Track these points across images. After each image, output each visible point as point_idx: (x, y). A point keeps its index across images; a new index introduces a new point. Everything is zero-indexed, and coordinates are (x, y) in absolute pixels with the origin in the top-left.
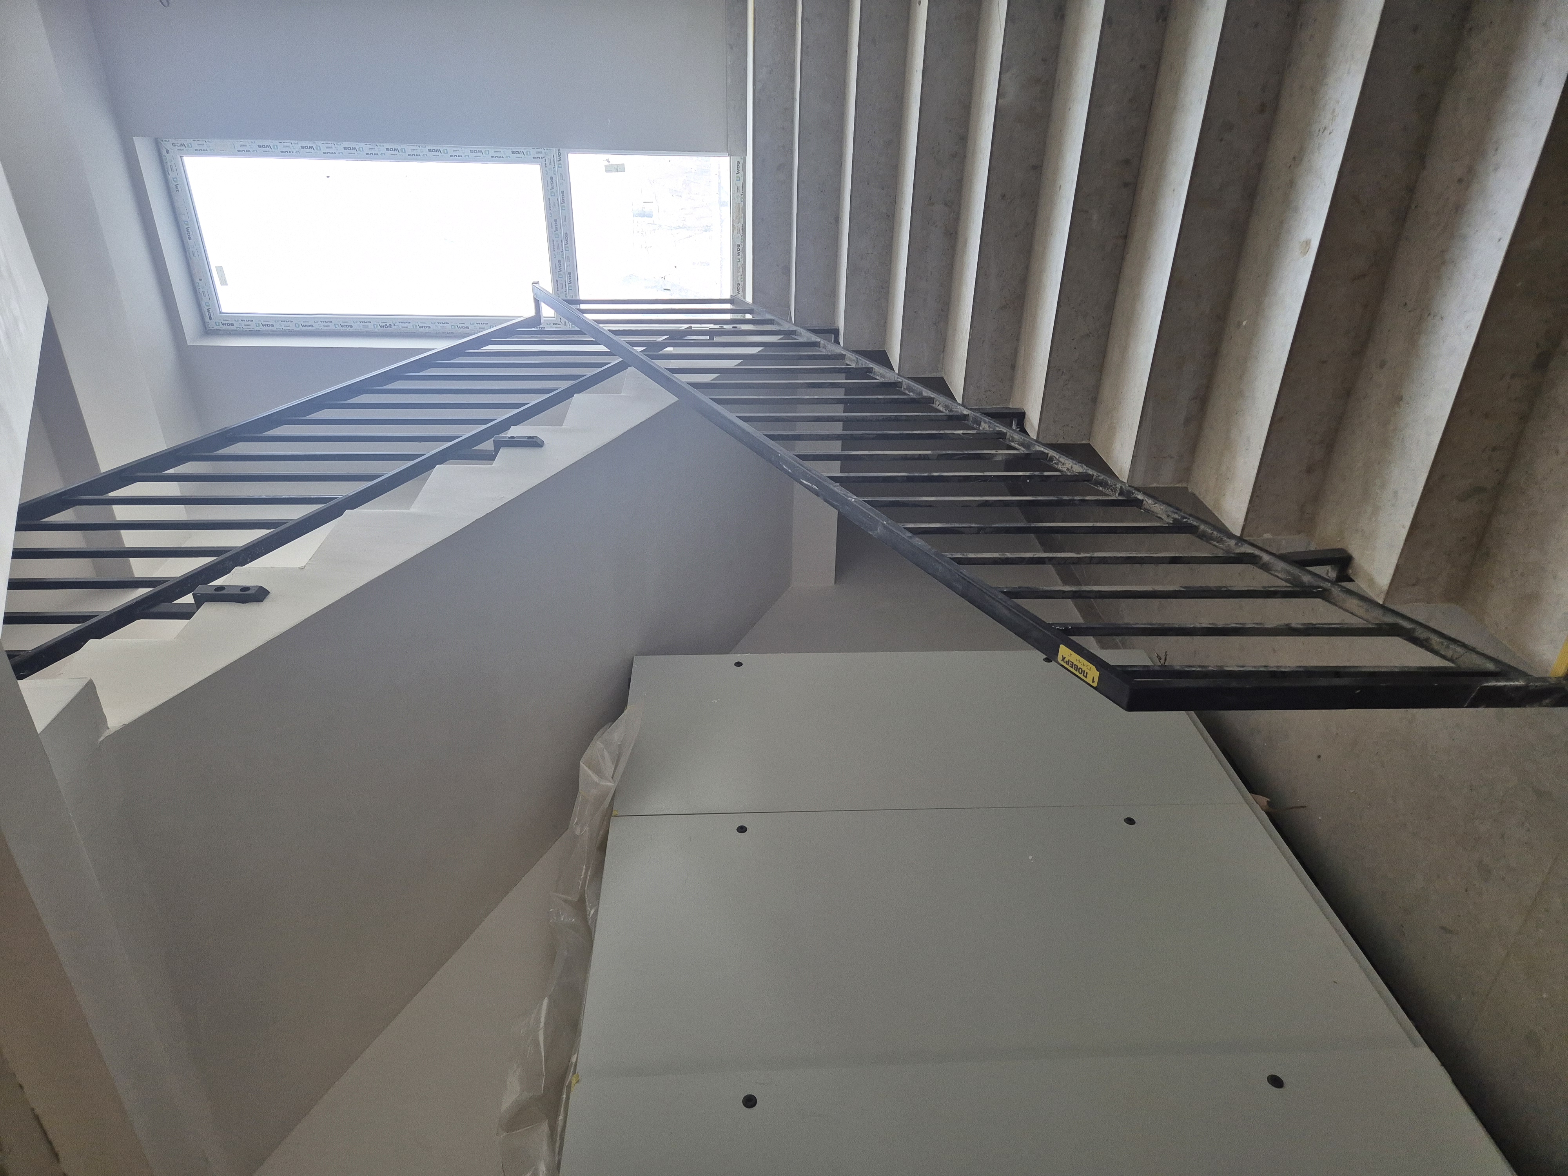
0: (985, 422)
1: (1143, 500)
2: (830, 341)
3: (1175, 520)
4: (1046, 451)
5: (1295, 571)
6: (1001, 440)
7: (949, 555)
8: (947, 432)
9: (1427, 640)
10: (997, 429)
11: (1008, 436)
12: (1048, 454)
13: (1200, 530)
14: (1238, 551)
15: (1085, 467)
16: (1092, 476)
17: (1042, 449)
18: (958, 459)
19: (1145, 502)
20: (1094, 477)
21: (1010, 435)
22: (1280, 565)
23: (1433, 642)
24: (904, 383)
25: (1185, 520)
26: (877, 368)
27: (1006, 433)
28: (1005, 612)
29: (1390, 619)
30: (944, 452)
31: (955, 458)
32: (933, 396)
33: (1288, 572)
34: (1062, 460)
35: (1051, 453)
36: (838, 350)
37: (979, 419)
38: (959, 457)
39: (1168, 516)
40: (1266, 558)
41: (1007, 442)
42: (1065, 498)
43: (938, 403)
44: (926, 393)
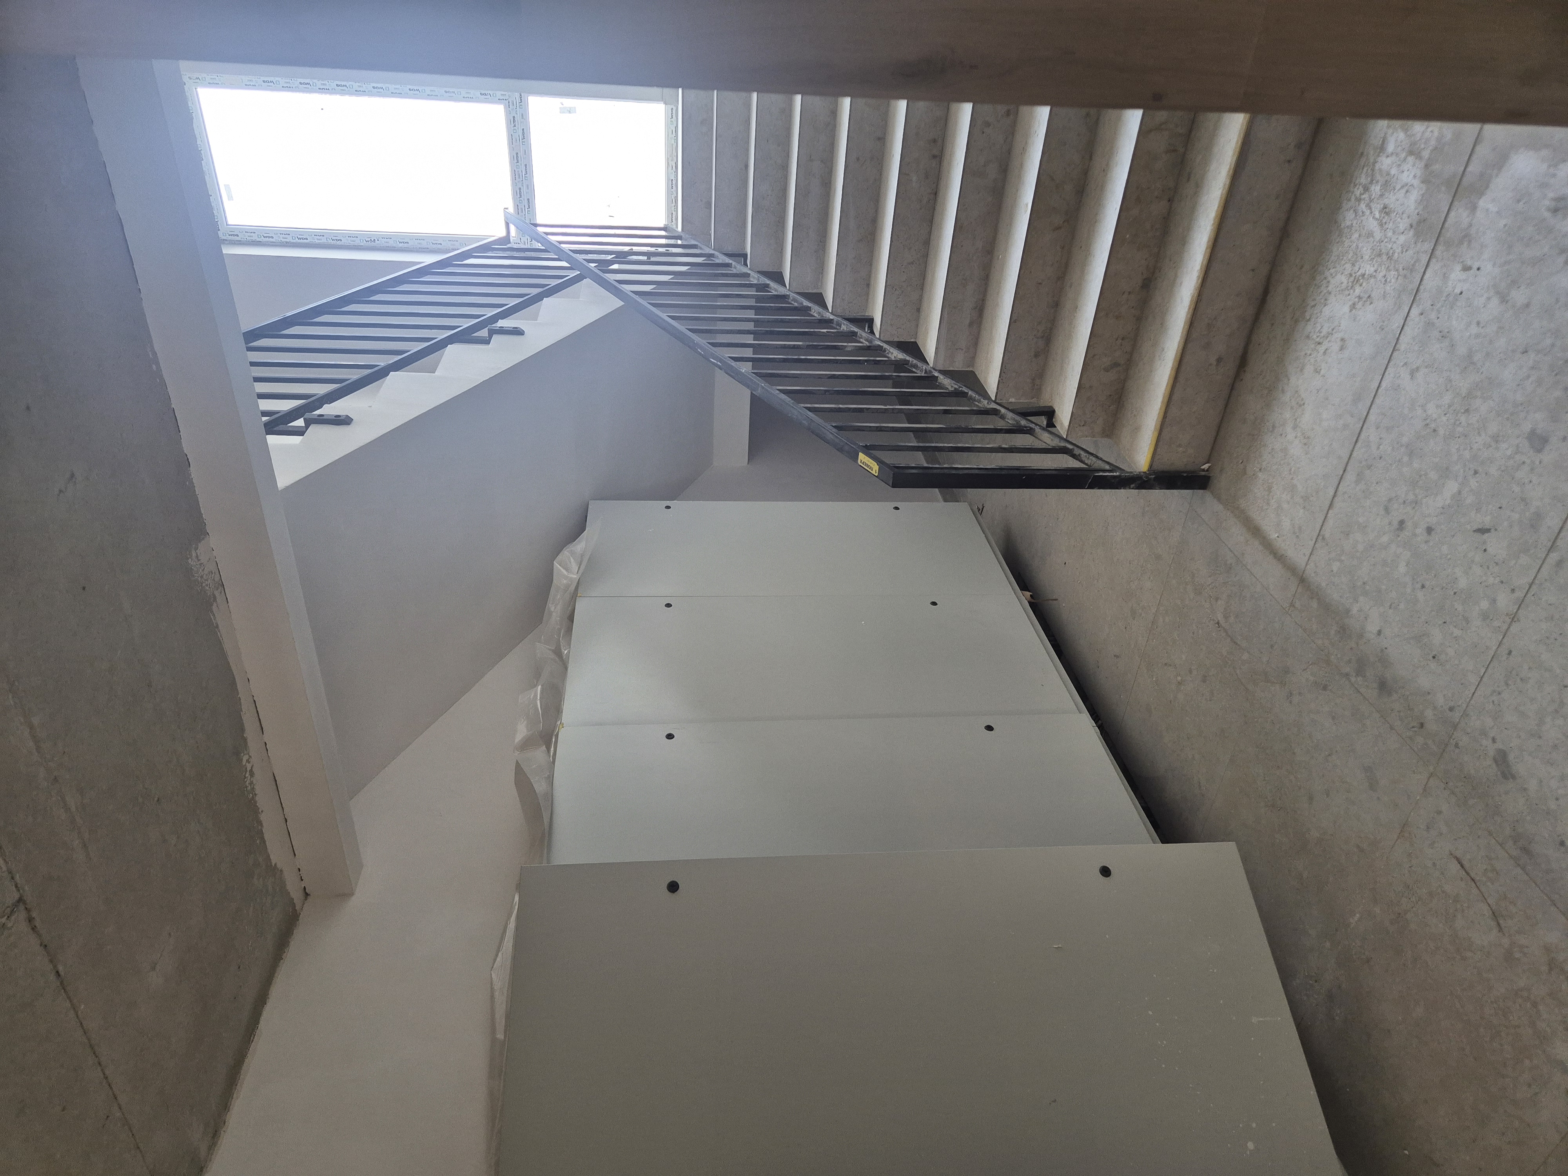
0: (844, 324)
1: (938, 377)
2: (739, 263)
3: (955, 389)
4: (882, 345)
5: (1018, 418)
6: (854, 337)
7: (802, 405)
8: (816, 330)
9: (1079, 455)
10: (852, 329)
11: (858, 334)
12: (883, 346)
13: (969, 395)
14: (988, 407)
15: (905, 355)
16: (909, 361)
17: (880, 343)
18: (821, 349)
19: (939, 378)
20: (910, 362)
21: (860, 334)
22: (1010, 415)
23: (1082, 456)
24: (791, 296)
25: (961, 389)
26: (772, 284)
27: (857, 332)
29: (1063, 444)
30: (811, 344)
31: (819, 347)
32: (810, 305)
33: (1014, 419)
34: (891, 350)
35: (885, 346)
36: (745, 270)
37: (840, 322)
38: (822, 347)
39: (952, 387)
40: (1003, 411)
41: (858, 339)
42: (887, 374)
43: (813, 311)
44: (806, 303)
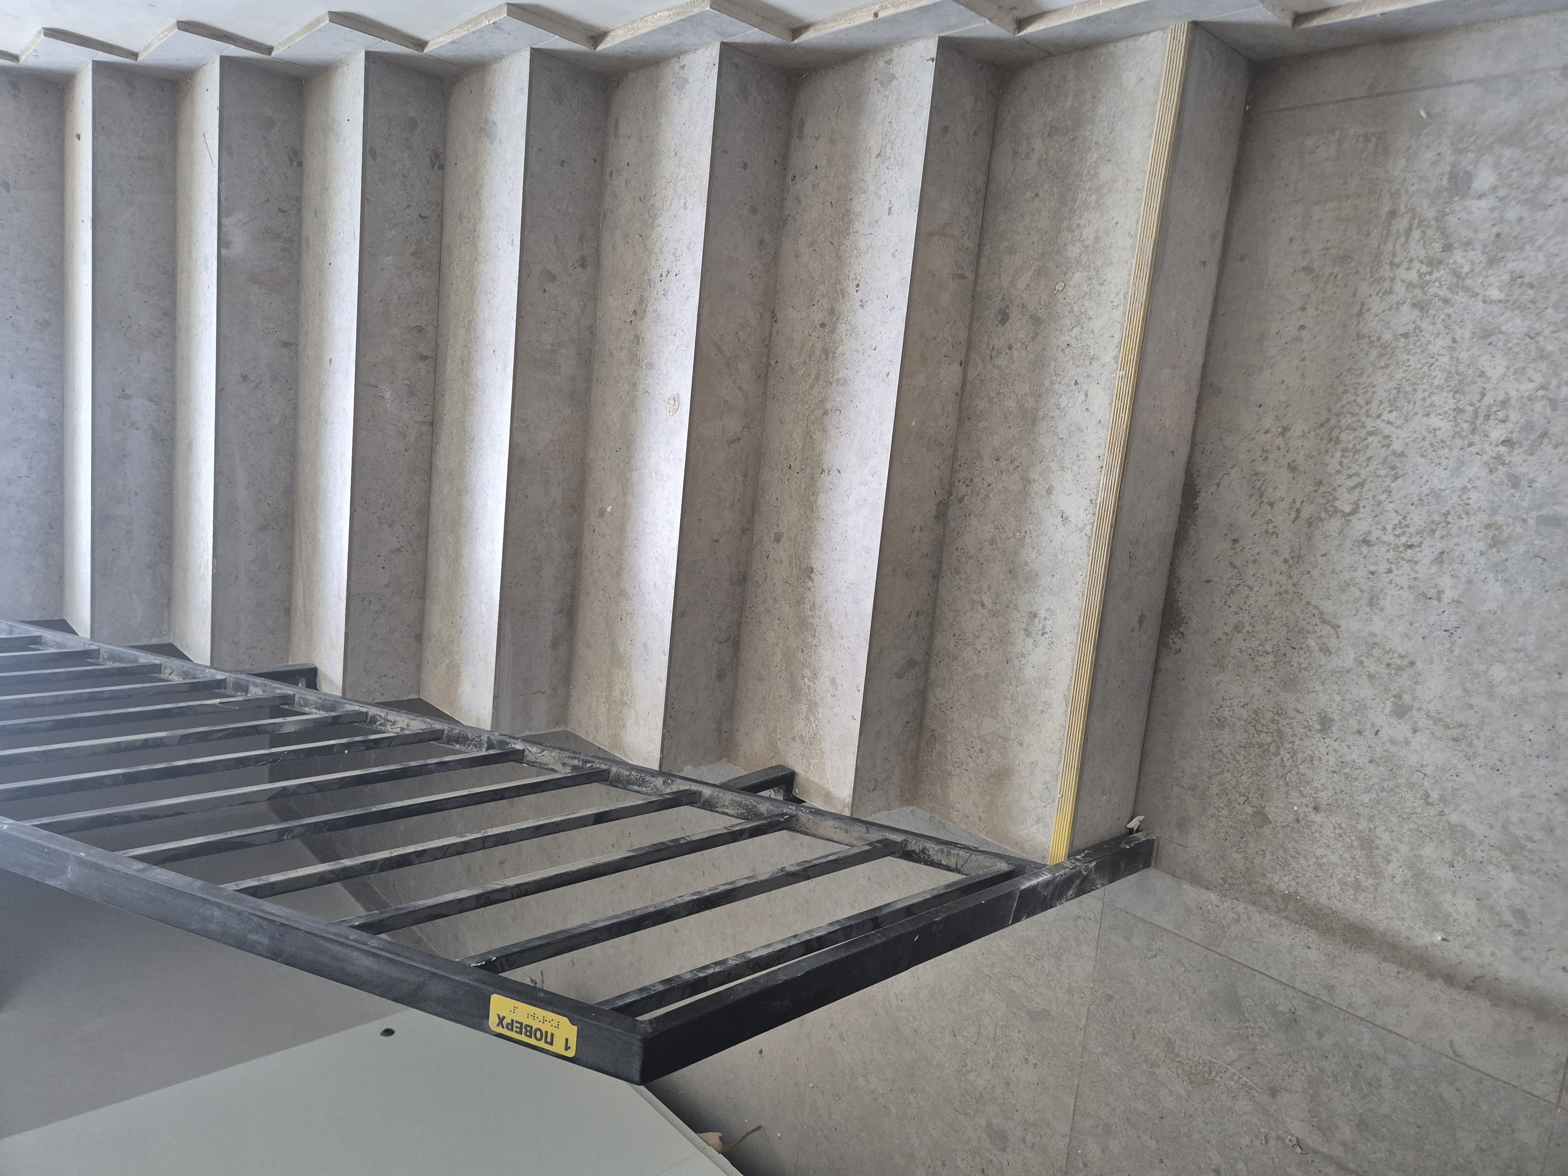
0: (256, 685)
1: (524, 751)
3: (574, 768)
4: (364, 710)
5: (748, 800)
6: (286, 707)
8: (191, 703)
9: (923, 851)
10: (278, 691)
11: (297, 700)
12: (367, 713)
13: (612, 775)
14: (668, 791)
15: (429, 721)
16: (443, 731)
17: (357, 708)
18: (220, 738)
19: (527, 752)
20: (446, 732)
21: (299, 697)
22: (728, 797)
23: (931, 852)
24: (102, 652)
25: (588, 765)
26: (43, 635)
27: (294, 696)
28: (368, 962)
29: (875, 836)
30: (192, 731)
31: (214, 737)
32: (158, 662)
33: (740, 804)
34: (391, 717)
35: (373, 711)
37: (244, 683)
38: (220, 734)
39: (564, 765)
41: (297, 708)
42: (413, 764)
43: (168, 671)
44: (146, 659)
